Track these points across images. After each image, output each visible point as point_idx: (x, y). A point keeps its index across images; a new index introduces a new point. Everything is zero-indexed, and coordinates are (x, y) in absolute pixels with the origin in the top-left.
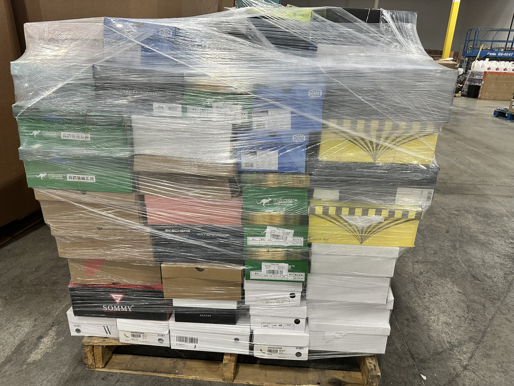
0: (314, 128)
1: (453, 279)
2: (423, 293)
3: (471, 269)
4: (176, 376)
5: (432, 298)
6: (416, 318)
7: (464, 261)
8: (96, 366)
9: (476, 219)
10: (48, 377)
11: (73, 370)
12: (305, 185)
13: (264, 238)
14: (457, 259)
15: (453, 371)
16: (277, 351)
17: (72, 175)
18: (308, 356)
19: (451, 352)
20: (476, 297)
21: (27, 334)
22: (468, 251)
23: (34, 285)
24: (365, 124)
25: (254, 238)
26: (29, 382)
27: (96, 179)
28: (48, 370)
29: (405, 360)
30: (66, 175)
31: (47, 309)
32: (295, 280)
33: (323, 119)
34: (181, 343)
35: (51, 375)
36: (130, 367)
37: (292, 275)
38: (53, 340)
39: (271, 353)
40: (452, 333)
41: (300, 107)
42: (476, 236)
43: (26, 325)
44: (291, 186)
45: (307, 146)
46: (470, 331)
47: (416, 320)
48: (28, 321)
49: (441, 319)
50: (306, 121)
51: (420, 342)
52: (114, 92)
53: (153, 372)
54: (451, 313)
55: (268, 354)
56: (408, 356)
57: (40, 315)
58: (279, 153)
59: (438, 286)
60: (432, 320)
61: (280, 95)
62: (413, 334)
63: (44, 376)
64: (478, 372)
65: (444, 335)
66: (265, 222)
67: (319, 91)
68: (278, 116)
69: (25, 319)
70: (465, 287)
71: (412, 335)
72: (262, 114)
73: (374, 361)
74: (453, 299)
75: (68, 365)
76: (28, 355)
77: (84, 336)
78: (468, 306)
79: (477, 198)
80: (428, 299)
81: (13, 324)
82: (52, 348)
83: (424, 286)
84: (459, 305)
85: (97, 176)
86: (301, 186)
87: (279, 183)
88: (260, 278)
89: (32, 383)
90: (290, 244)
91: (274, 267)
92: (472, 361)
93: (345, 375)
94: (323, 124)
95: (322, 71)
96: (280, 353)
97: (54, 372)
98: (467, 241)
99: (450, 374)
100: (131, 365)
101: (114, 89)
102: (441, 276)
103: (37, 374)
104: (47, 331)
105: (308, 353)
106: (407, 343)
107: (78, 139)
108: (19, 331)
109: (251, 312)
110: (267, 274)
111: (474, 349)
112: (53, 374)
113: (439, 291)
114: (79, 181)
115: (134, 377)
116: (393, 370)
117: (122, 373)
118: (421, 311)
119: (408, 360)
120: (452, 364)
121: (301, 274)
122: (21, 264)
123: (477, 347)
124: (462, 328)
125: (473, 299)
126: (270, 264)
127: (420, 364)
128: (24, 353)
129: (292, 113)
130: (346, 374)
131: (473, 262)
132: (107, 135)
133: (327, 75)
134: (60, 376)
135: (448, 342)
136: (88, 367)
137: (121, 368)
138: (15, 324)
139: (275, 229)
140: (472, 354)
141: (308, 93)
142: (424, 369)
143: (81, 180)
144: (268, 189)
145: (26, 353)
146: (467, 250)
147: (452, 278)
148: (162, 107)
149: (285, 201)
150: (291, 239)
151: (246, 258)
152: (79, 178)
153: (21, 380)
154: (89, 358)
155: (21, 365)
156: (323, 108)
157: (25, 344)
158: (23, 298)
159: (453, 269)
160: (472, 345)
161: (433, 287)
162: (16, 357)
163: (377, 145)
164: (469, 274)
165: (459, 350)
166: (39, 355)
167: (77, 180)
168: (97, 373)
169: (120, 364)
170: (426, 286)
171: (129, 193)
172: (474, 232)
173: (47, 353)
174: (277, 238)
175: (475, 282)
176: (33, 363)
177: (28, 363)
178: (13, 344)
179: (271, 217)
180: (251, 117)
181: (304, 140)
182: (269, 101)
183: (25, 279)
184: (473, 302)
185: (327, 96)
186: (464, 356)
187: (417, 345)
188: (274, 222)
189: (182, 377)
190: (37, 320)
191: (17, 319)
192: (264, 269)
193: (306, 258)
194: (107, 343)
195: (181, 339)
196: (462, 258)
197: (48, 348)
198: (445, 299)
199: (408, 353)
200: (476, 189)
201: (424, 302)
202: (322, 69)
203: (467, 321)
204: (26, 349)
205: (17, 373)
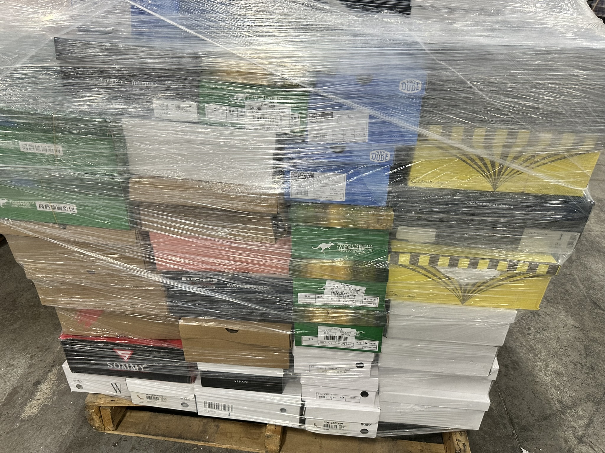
0: (405, 141)
1: (568, 307)
2: (527, 327)
3: (591, 291)
4: (206, 444)
5: (538, 335)
6: (517, 364)
7: (582, 280)
8: (106, 429)
9: (600, 217)
10: (46, 441)
11: (77, 431)
12: (386, 226)
13: (322, 295)
14: (573, 276)
15: (564, 445)
16: (336, 427)
17: (44, 203)
18: (377, 433)
19: (562, 416)
20: (597, 334)
21: (21, 377)
22: (588, 265)
23: (31, 306)
24: (486, 135)
25: (308, 295)
26: (22, 447)
27: (77, 209)
28: (47, 430)
29: (502, 427)
30: (35, 203)
31: (46, 342)
32: (364, 349)
33: (420, 126)
34: (211, 409)
35: (50, 438)
36: (148, 430)
37: (361, 343)
38: (53, 386)
39: (328, 428)
40: (564, 387)
41: (384, 108)
42: (598, 243)
43: (20, 364)
44: (364, 228)
45: (392, 168)
46: (588, 384)
47: (518, 367)
48: (23, 359)
49: (550, 365)
50: (393, 129)
51: (522, 401)
52: (92, 82)
53: (177, 438)
54: (563, 357)
55: (325, 429)
56: (506, 421)
57: (38, 350)
58: (348, 179)
59: (547, 316)
60: (539, 367)
61: (353, 88)
62: (513, 387)
63: (41, 439)
64: (598, 447)
65: (553, 390)
66: (324, 275)
67: (417, 83)
68: (348, 122)
69: (19, 356)
70: (583, 319)
71: (511, 389)
72: (323, 119)
73: (463, 437)
74: (567, 337)
75: (71, 423)
76: (22, 408)
77: (88, 393)
78: (586, 348)
79: (601, 185)
80: (534, 335)
81: (4, 363)
82: (51, 398)
83: (529, 316)
84: (574, 345)
85: (78, 205)
86: (379, 227)
87: (346, 222)
88: (316, 344)
89: (26, 448)
90: (358, 305)
91: (335, 332)
92: (590, 431)
93: (423, 448)
94: (419, 135)
95: (424, 50)
96: (340, 429)
97: (54, 433)
98: (587, 250)
99: (561, 448)
100: (149, 427)
101: (90, 76)
102: (552, 302)
103: (33, 436)
104: (46, 373)
105: (378, 431)
106: (504, 401)
107: (44, 152)
108: (11, 374)
109: (302, 381)
110: (326, 340)
111: (593, 412)
112: (53, 436)
113: (548, 324)
114: (55, 211)
115: (153, 444)
116: (485, 440)
117: (138, 437)
118: (524, 354)
119: (505, 427)
120: (562, 435)
121: (373, 342)
122: (15, 275)
123: (597, 410)
124: (578, 381)
125: (594, 338)
126: (330, 328)
127: (521, 433)
128: (17, 405)
129: (371, 117)
130: (424, 446)
131: (594, 282)
132: (86, 148)
133: (433, 57)
134: (61, 440)
135: (558, 401)
136: (96, 429)
137: (136, 432)
138: (6, 363)
139: (338, 284)
140: (590, 420)
141: (398, 86)
142: (527, 441)
143: (57, 211)
144: (329, 230)
145: (19, 405)
146: (586, 263)
147: (566, 305)
148: (167, 106)
149: (354, 246)
150: (361, 298)
151: (295, 319)
152: (54, 207)
153: (12, 443)
154: (96, 419)
155: (13, 423)
156: (422, 111)
157: (18, 392)
158: (17, 325)
159: (567, 291)
160: (590, 407)
161: (540, 318)
162: (7, 411)
163: (501, 166)
164: (588, 298)
165: (572, 413)
166: (35, 408)
167: (51, 210)
168: (107, 437)
169: (135, 425)
170: (531, 316)
171: (126, 229)
172: (597, 236)
173: (45, 405)
174: (341, 297)
175: (596, 311)
176: (28, 420)
177: (21, 420)
178: (4, 391)
179: (334, 269)
180: (305, 124)
181: (388, 159)
182: (334, 98)
183: (20, 297)
184: (593, 341)
185: (429, 90)
186: (580, 422)
187: (518, 404)
188: (337, 275)
189: (214, 446)
190: (34, 357)
191: (9, 356)
192: (321, 334)
193: (381, 323)
194: (117, 403)
195: (210, 405)
196: (580, 275)
197: (47, 398)
198: (557, 337)
199: (506, 416)
200: (601, 171)
201: (529, 340)
202: (424, 47)
203: (584, 371)
204: (20, 400)
205: (8, 433)
